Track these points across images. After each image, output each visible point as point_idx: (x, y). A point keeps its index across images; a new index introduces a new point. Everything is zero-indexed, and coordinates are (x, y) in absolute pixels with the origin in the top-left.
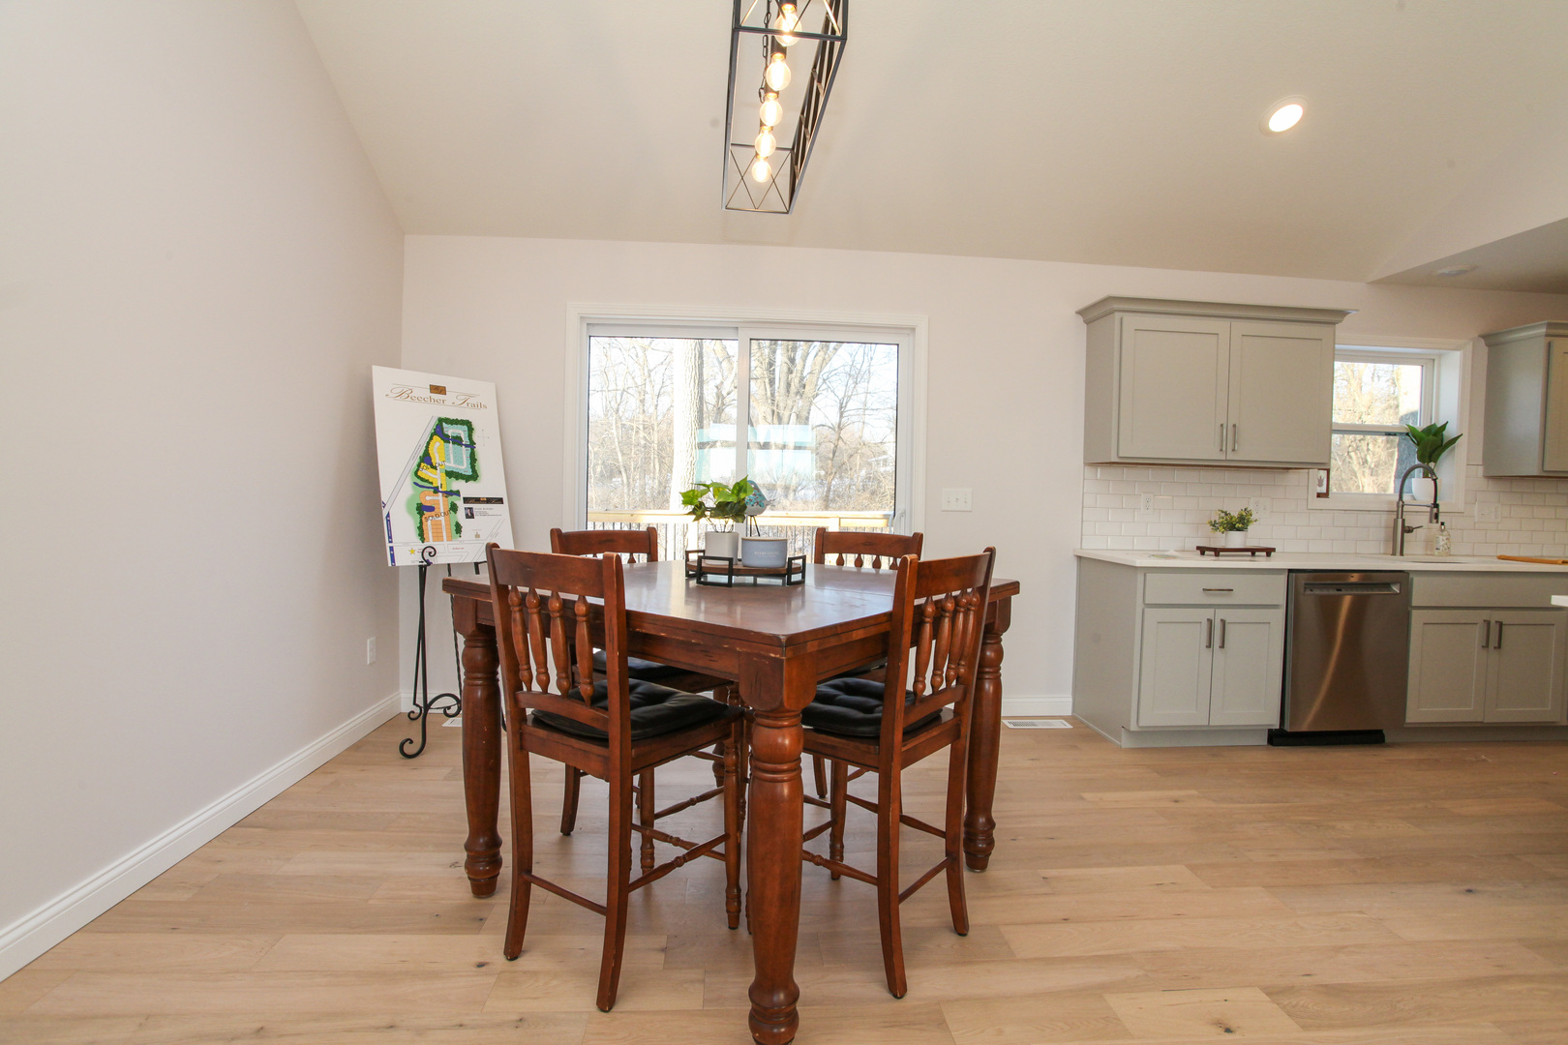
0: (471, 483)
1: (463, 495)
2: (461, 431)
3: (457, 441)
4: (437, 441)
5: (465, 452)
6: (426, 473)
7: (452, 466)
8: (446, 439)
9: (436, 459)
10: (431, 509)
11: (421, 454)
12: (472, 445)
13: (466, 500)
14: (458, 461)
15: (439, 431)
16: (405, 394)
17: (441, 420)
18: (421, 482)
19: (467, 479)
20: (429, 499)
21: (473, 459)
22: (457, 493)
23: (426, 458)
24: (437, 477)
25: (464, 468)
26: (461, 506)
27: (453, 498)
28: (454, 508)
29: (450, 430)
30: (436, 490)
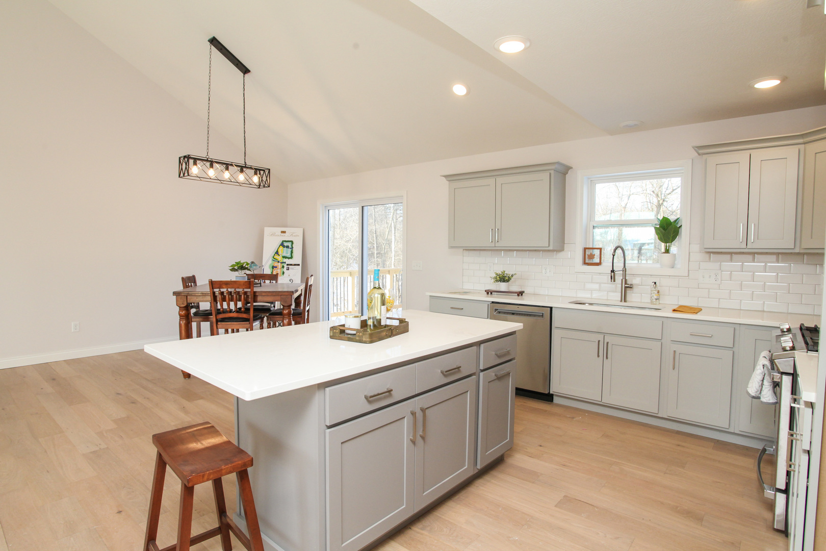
0: (290, 259)
1: (287, 263)
2: (289, 244)
3: (288, 247)
4: (281, 247)
5: (289, 250)
6: (277, 257)
7: (285, 254)
8: (284, 247)
9: (280, 253)
10: (276, 267)
11: (276, 251)
12: (292, 248)
13: (287, 265)
14: (287, 253)
15: (282, 245)
16: (273, 235)
17: (283, 241)
18: (274, 259)
19: (289, 258)
20: (276, 264)
21: (292, 252)
22: (285, 263)
23: (277, 253)
24: (279, 258)
25: (289, 255)
26: (286, 266)
27: (283, 264)
28: (283, 267)
29: (286, 244)
30: (279, 262)
